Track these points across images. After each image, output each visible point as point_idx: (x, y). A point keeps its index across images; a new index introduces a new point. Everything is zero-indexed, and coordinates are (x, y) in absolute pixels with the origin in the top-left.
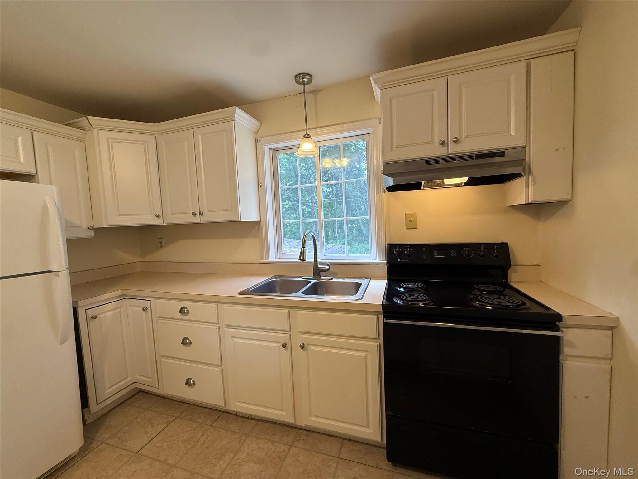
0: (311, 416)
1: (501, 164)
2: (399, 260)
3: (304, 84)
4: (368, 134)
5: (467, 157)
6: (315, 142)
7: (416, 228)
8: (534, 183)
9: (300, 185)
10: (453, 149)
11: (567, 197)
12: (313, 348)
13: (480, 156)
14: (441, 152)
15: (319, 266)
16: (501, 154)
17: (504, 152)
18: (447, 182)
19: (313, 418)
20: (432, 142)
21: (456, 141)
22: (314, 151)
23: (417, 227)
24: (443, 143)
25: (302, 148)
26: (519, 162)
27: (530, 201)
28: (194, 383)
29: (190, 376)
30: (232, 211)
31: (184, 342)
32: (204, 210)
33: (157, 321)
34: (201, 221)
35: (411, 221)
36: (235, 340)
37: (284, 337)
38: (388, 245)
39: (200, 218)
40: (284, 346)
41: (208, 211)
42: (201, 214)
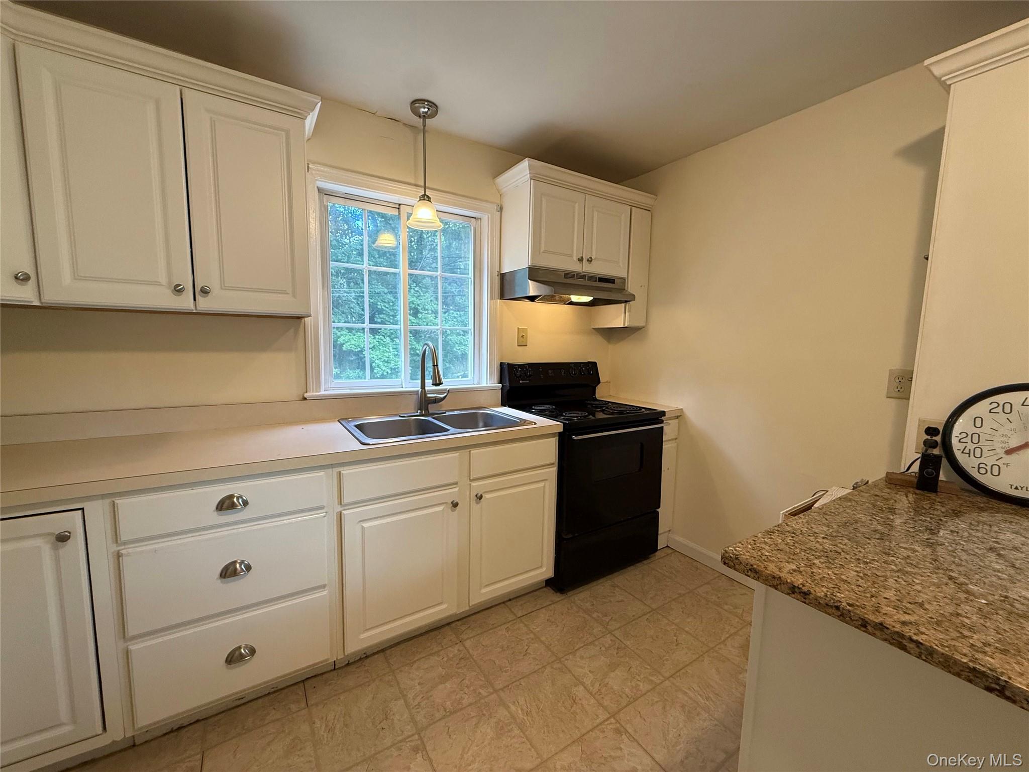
0: (481, 588)
1: (610, 290)
2: (521, 382)
3: (424, 117)
4: (475, 218)
5: (593, 278)
6: (437, 211)
7: (526, 346)
8: (630, 311)
9: (368, 266)
10: (586, 268)
11: (642, 324)
12: (488, 497)
13: (603, 280)
14: (576, 267)
15: (428, 395)
16: (612, 281)
17: (614, 280)
18: (575, 298)
19: (483, 591)
20: (571, 256)
21: (590, 260)
22: (434, 223)
23: (528, 345)
24: (581, 260)
25: (417, 214)
26: (622, 290)
27: (626, 325)
28: (253, 651)
29: (241, 641)
30: (294, 296)
31: (229, 572)
32: (214, 284)
33: (119, 555)
34: (198, 308)
35: (523, 336)
36: (366, 525)
37: (452, 493)
38: (502, 364)
39: (195, 299)
40: (455, 505)
41: (223, 287)
42: (205, 292)
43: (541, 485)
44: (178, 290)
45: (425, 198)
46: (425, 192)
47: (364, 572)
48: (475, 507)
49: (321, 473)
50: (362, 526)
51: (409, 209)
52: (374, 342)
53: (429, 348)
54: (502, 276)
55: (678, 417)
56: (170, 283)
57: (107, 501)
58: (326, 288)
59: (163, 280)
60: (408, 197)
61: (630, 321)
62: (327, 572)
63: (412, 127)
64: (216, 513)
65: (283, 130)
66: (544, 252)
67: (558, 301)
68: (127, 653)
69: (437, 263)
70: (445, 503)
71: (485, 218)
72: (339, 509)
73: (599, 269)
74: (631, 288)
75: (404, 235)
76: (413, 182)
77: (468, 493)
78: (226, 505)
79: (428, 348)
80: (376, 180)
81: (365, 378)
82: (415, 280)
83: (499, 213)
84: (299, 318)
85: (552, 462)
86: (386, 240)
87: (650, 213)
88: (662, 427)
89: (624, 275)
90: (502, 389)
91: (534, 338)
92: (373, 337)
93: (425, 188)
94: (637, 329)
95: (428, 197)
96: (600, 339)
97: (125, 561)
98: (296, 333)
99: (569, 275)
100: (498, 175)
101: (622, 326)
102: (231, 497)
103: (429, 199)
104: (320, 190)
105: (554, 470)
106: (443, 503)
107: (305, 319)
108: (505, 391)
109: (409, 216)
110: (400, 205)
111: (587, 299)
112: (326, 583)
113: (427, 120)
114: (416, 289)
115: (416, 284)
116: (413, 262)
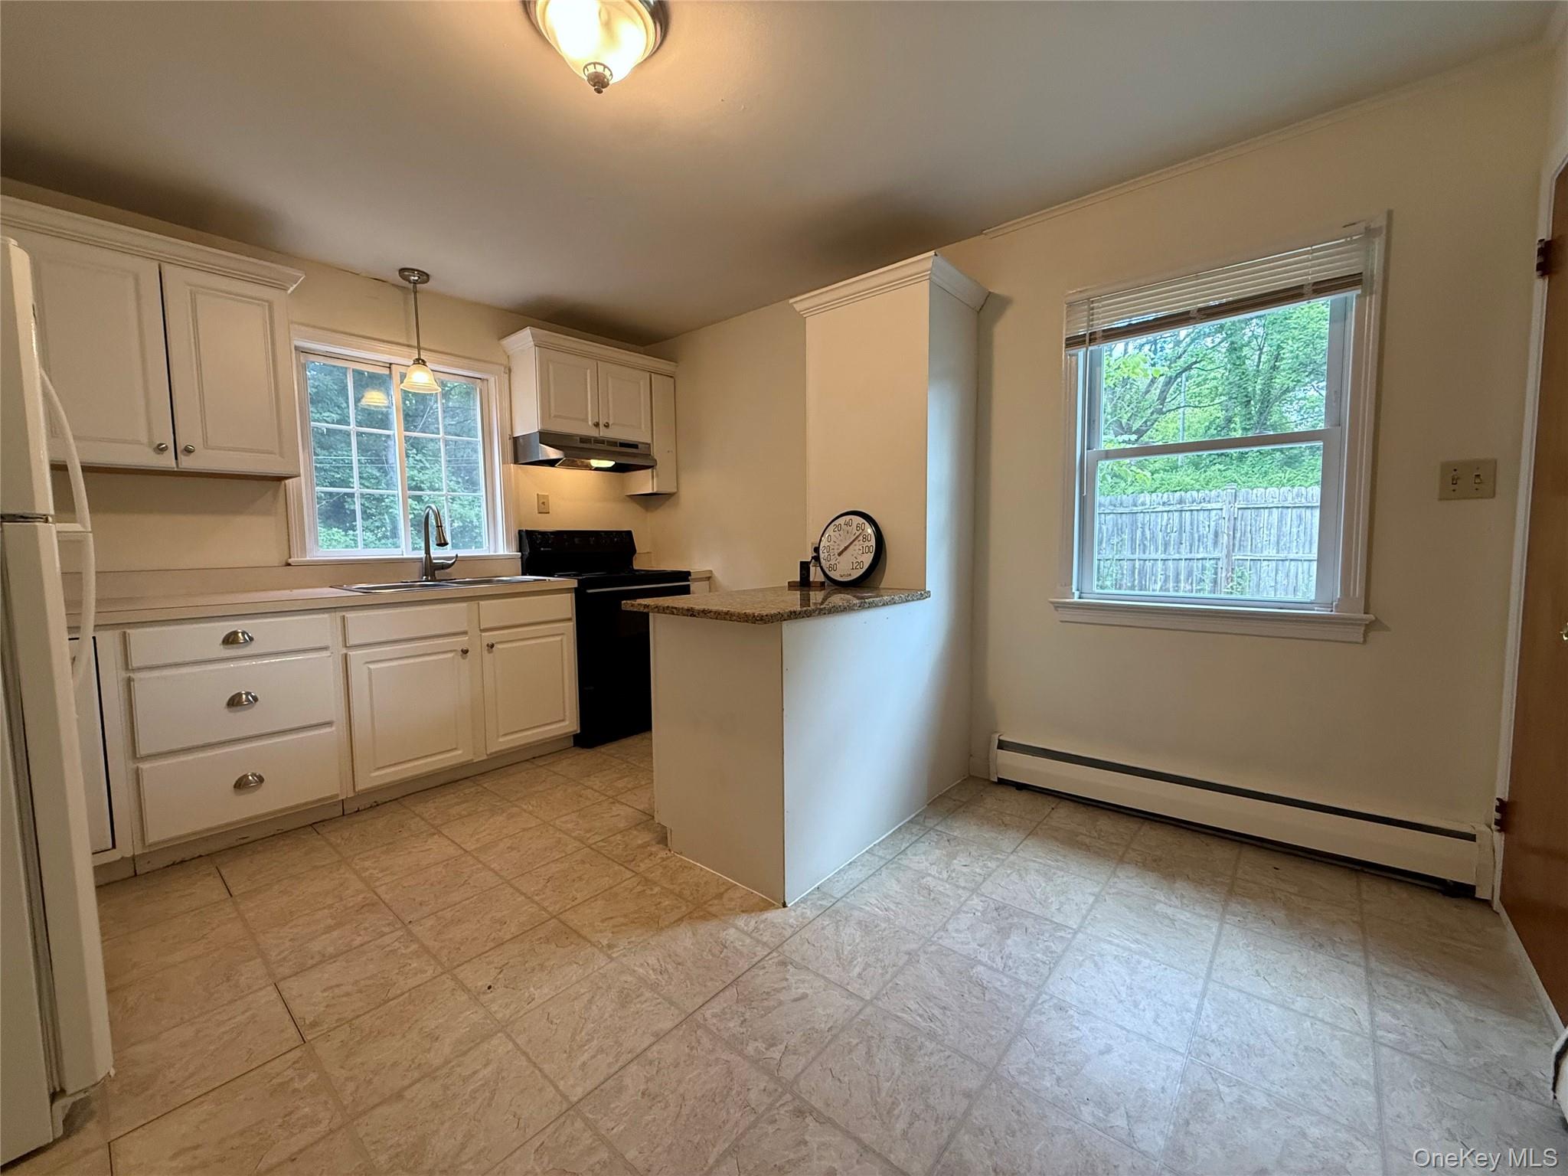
0: (498, 737)
1: (634, 455)
2: (542, 549)
3: (415, 282)
4: (479, 379)
5: (613, 443)
7: (548, 513)
8: (657, 476)
9: (356, 427)
10: (604, 433)
11: (675, 490)
12: (500, 646)
13: (624, 445)
14: (593, 433)
15: (434, 562)
16: (634, 446)
17: (637, 445)
18: (595, 463)
19: (501, 740)
20: (586, 420)
21: (607, 426)
22: (431, 386)
23: (550, 512)
24: (597, 425)
25: (411, 377)
26: (648, 455)
27: (655, 491)
28: (261, 779)
29: (249, 770)
30: (282, 455)
31: (234, 702)
32: (196, 442)
33: (129, 680)
34: (180, 466)
35: (543, 503)
36: (372, 666)
37: (462, 641)
38: (520, 532)
39: (176, 458)
40: (465, 652)
41: (206, 446)
42: (188, 451)
43: (558, 638)
44: (160, 449)
45: (419, 361)
46: (419, 354)
47: (372, 706)
48: (486, 655)
49: (326, 616)
50: (369, 669)
51: (403, 370)
52: (346, 541)
53: (433, 511)
54: (515, 440)
55: (709, 578)
56: (151, 442)
57: (117, 633)
58: (307, 451)
59: (145, 440)
60: (402, 358)
61: (658, 486)
62: (334, 709)
63: (403, 288)
64: (222, 647)
65: (267, 301)
66: (555, 416)
67: (578, 466)
68: (137, 772)
69: (438, 424)
70: (455, 651)
71: (492, 380)
72: (344, 651)
73: (618, 433)
74: (656, 453)
75: (396, 396)
76: (406, 343)
77: (479, 643)
78: (230, 640)
79: (431, 511)
80: (364, 341)
81: (356, 547)
82: (415, 444)
83: (507, 376)
84: (280, 479)
85: (570, 616)
86: (374, 398)
87: (672, 380)
88: (689, 585)
89: (649, 442)
90: (522, 558)
91: (555, 504)
92: (343, 533)
93: (419, 349)
94: (669, 495)
95: (423, 361)
96: (635, 508)
97: (136, 685)
98: (275, 496)
99: (584, 440)
100: (505, 337)
101: (650, 491)
102: (235, 633)
103: (424, 363)
104: (297, 348)
105: (571, 627)
106: (451, 651)
107: (287, 481)
108: (525, 557)
109: (403, 376)
110: (391, 364)
111: (610, 464)
112: (334, 719)
113: (418, 285)
114: (417, 458)
115: (417, 451)
116: (410, 416)
